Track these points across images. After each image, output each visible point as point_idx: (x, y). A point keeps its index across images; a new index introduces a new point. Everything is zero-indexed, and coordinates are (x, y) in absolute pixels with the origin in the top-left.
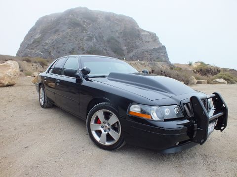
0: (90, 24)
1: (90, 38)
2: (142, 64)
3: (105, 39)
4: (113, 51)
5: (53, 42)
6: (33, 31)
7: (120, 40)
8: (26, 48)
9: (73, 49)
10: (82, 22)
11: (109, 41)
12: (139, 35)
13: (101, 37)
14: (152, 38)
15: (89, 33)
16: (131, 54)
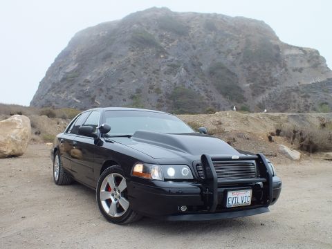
0: (173, 40)
1: (173, 69)
2: (273, 119)
3: (204, 68)
4: (222, 93)
5: (100, 79)
6: (64, 57)
7: (238, 70)
8: (49, 90)
9: (138, 91)
10: (157, 37)
11: (212, 73)
12: (278, 56)
13: (196, 66)
14: (309, 61)
15: (170, 58)
16: (260, 99)
